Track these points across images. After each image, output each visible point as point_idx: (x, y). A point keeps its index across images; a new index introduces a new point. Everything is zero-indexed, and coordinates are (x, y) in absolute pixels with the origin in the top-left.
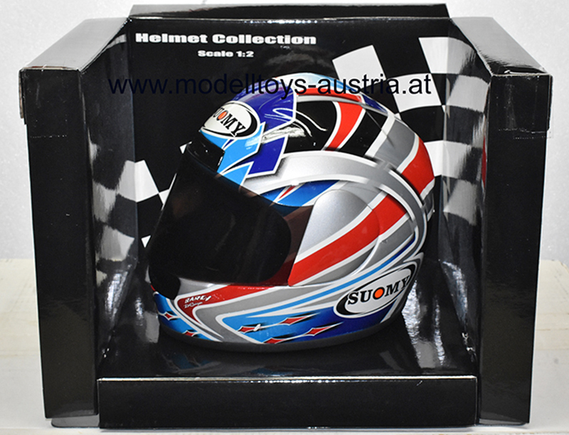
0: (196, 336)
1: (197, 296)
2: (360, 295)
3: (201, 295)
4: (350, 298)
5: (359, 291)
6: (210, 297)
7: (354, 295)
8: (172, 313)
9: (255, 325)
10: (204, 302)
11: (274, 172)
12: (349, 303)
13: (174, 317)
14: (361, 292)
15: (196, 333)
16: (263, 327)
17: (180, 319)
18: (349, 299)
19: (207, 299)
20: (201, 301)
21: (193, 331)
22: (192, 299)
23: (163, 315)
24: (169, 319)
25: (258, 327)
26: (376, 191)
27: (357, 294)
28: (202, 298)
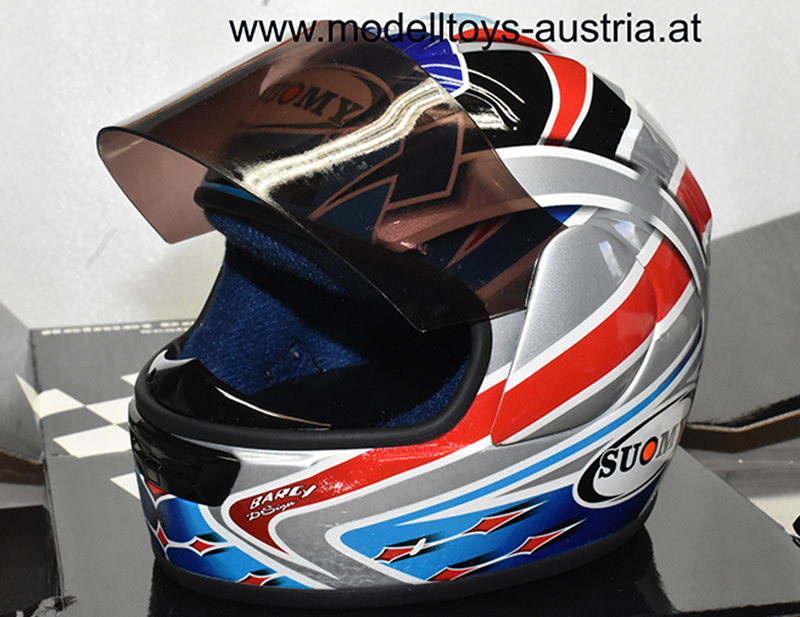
0: (273, 582)
1: (281, 489)
2: (621, 454)
3: (291, 487)
4: (604, 465)
5: (620, 448)
6: (314, 487)
7: (611, 457)
8: (212, 537)
9: (414, 542)
10: (299, 501)
11: (447, 193)
12: (602, 474)
13: (218, 546)
14: (623, 449)
15: (272, 577)
16: (432, 544)
17: (235, 548)
18: (601, 467)
19: (307, 493)
20: (293, 499)
21: (266, 571)
22: (270, 497)
23: (186, 545)
24: (201, 554)
25: (421, 545)
26: (646, 228)
27: (616, 455)
28: (293, 493)
